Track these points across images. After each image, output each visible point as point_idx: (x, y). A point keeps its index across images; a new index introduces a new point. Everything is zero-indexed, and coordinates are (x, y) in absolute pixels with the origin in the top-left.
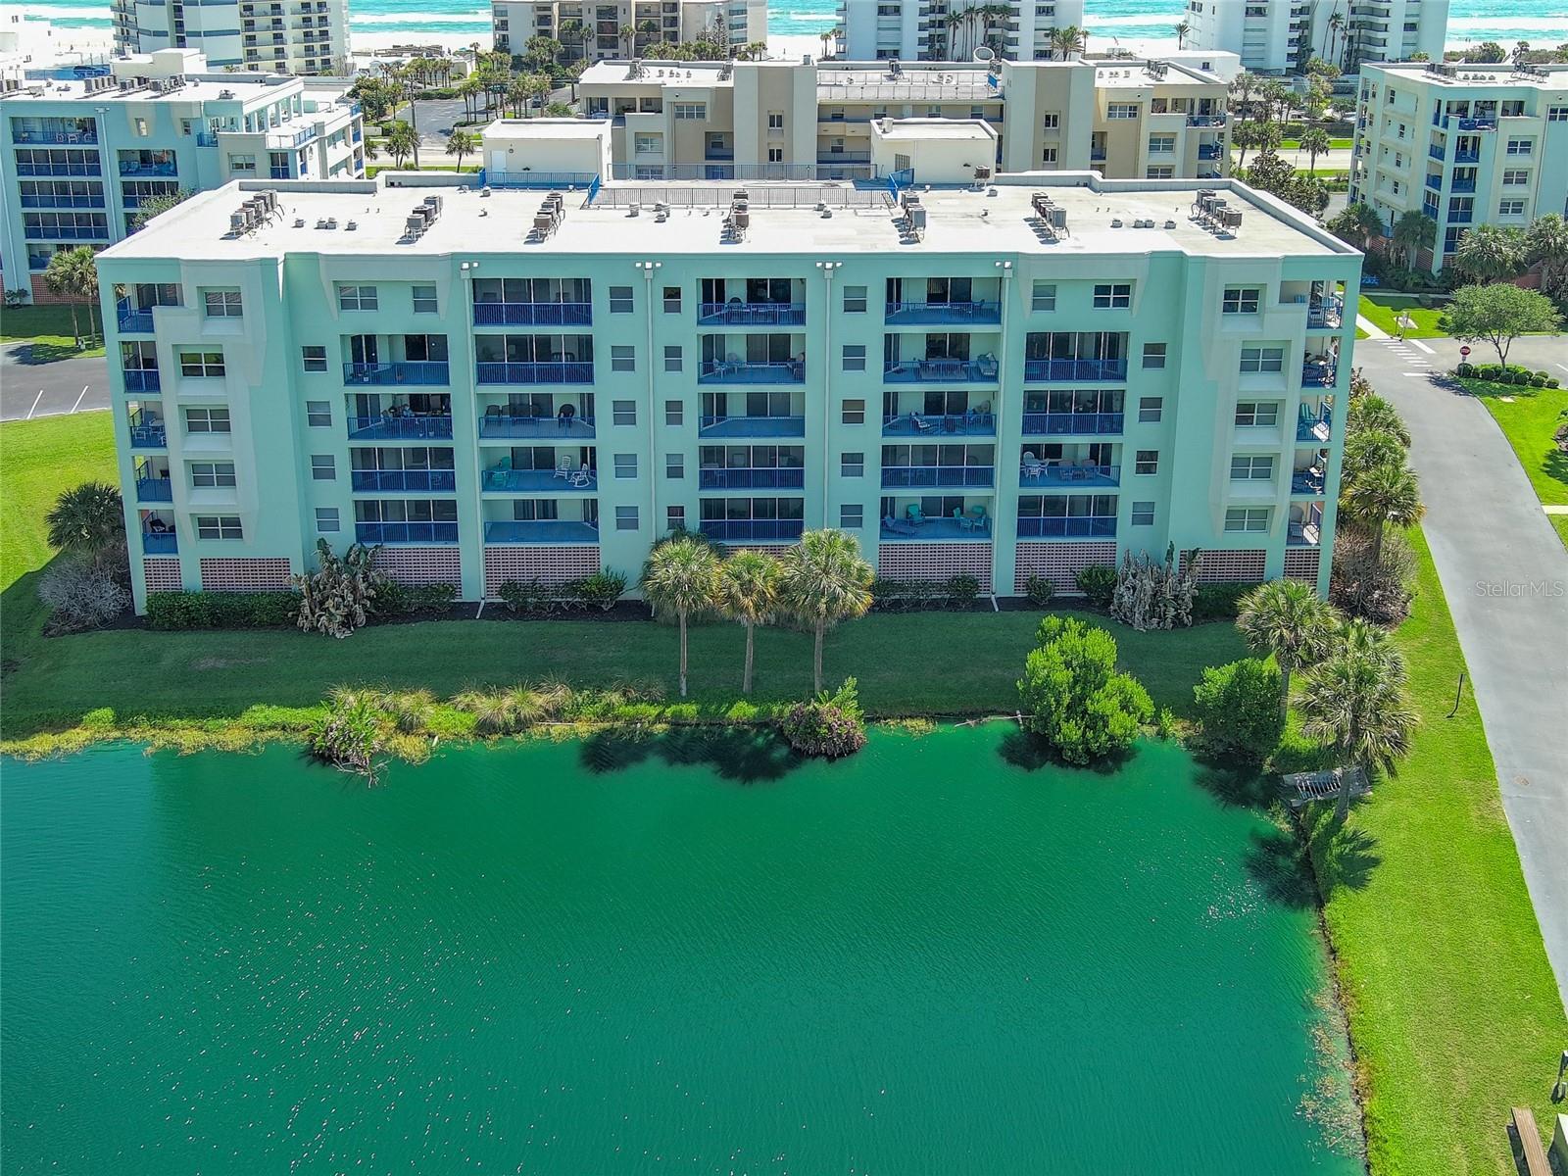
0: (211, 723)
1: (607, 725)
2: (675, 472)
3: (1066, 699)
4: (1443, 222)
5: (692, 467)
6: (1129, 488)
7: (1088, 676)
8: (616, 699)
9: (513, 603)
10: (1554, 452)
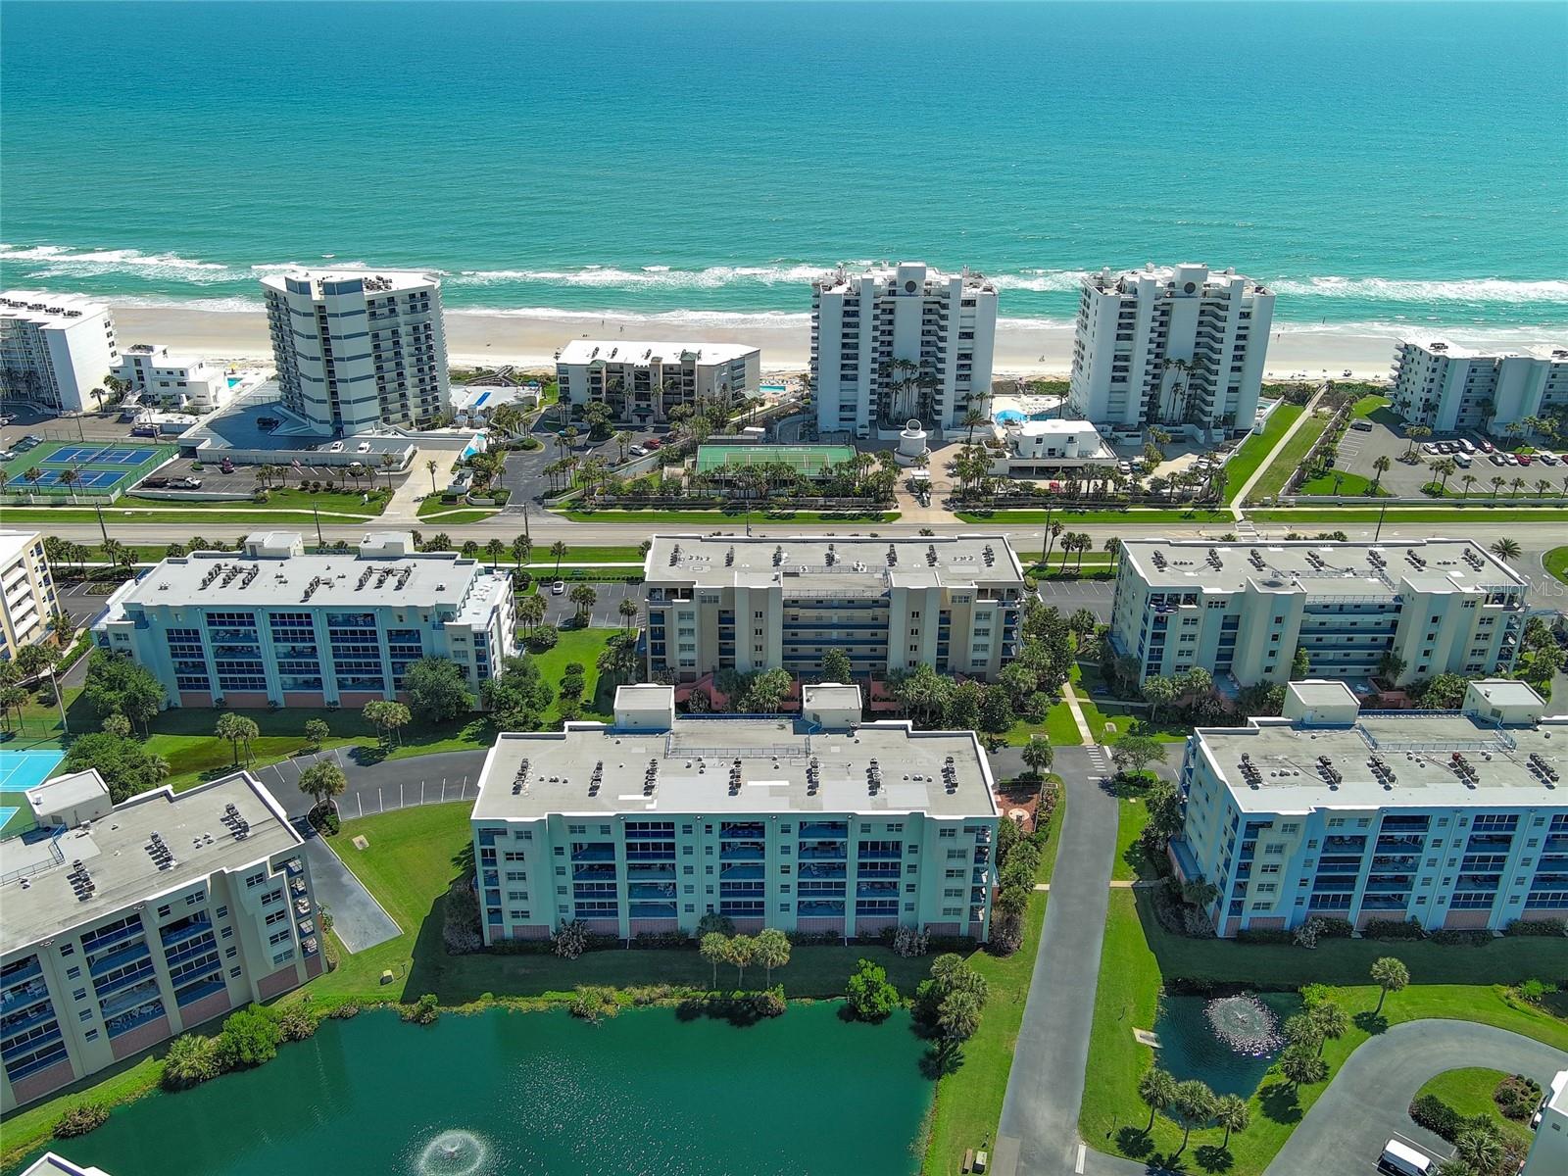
0: (531, 999)
1: (685, 1000)
2: (710, 891)
3: (864, 995)
4: (1145, 660)
5: (717, 890)
6: (904, 898)
7: (872, 987)
8: (688, 989)
9: (642, 942)
10: (1136, 842)
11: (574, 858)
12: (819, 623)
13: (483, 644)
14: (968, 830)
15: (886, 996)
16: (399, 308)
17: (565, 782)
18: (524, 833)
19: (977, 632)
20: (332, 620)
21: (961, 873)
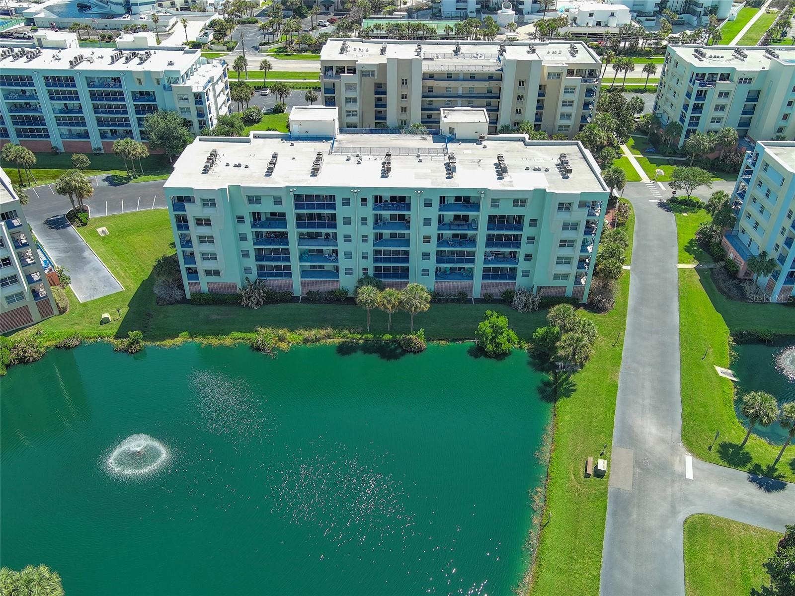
0: (220, 337)
1: (344, 340)
2: (365, 257)
3: (490, 337)
4: (686, 126)
5: (371, 256)
6: (522, 265)
7: (498, 331)
8: (347, 332)
9: (311, 298)
10: (692, 240)
11: (253, 226)
12: (449, 93)
13: (201, 103)
14: (582, 205)
15: (509, 339)
17: (247, 167)
18: (209, 201)
19: (565, 103)
20: (90, 82)
21: (571, 244)
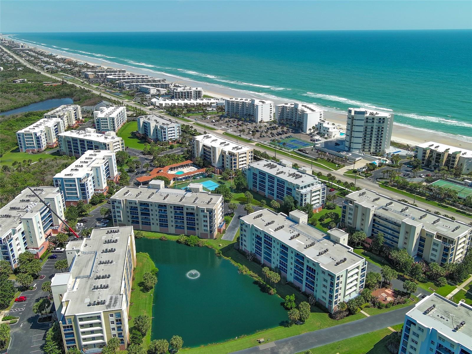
0: (236, 263)
1: (258, 280)
3: (287, 301)
5: (279, 261)
6: (315, 287)
7: (290, 300)
8: (260, 278)
11: (255, 237)
12: (385, 225)
13: (302, 197)
14: (328, 274)
16: (375, 121)
17: (265, 221)
19: (434, 249)
20: (278, 180)
